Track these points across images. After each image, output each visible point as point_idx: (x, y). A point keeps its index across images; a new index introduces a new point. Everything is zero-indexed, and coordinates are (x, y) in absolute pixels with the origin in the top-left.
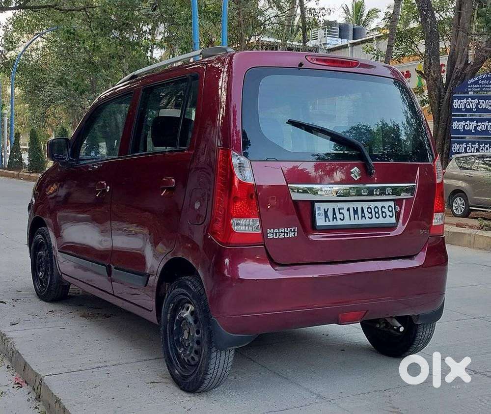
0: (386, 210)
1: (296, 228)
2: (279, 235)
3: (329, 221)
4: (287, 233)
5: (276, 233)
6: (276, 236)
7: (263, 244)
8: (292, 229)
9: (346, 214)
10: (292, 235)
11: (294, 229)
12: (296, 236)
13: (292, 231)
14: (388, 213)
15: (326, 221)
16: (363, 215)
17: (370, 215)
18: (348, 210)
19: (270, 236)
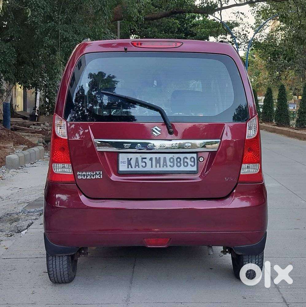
0: (188, 161)
1: (101, 172)
2: (87, 177)
3: (132, 167)
4: (93, 175)
5: (84, 175)
6: (84, 177)
7: (75, 182)
8: (98, 172)
9: (149, 163)
10: (97, 177)
11: (100, 173)
12: (101, 177)
13: (98, 174)
14: (190, 163)
15: (128, 168)
16: (165, 164)
17: (172, 164)
18: (151, 159)
19: (79, 177)
